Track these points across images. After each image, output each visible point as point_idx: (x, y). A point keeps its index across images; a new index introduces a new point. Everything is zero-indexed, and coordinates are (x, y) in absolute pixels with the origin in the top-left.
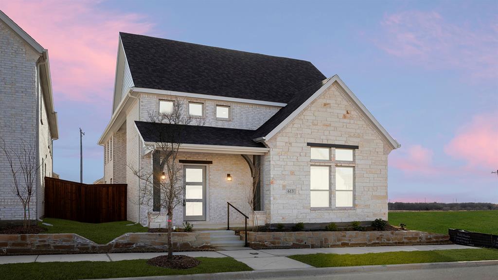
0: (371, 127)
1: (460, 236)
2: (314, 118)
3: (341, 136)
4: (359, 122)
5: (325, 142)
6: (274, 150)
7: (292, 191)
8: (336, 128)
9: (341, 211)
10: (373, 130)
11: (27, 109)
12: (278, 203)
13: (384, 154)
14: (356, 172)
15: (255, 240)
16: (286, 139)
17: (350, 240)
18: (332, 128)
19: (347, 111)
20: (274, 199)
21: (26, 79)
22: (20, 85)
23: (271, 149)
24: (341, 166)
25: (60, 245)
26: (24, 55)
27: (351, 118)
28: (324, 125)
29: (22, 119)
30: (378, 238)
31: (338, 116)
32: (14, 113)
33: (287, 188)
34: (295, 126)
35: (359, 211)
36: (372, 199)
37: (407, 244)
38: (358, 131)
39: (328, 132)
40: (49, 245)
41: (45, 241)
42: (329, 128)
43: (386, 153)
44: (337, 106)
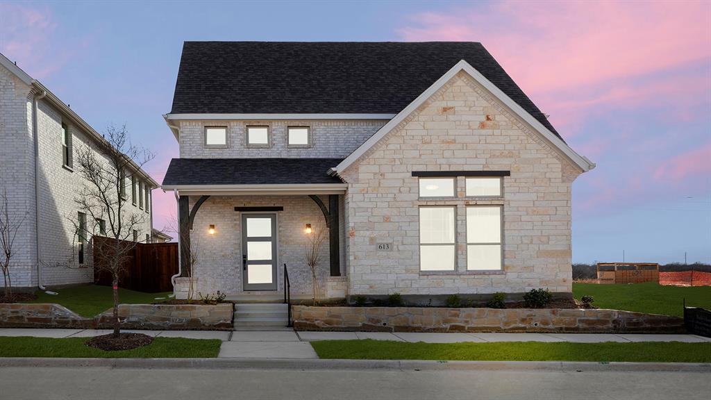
0: (537, 139)
1: (700, 321)
2: (425, 132)
3: (476, 157)
4: (510, 133)
5: (445, 168)
6: (354, 185)
7: (386, 246)
8: (465, 146)
9: (476, 277)
10: (539, 143)
11: (19, 154)
12: (362, 265)
13: (563, 182)
14: (505, 213)
15: (299, 317)
16: (376, 169)
17: (467, 322)
18: (459, 146)
19: (487, 117)
20: (355, 258)
21: (16, 118)
22: (11, 126)
23: (350, 185)
24: (476, 205)
25: (35, 316)
26: (13, 90)
27: (496, 126)
28: (443, 142)
29: (13, 167)
30: (523, 320)
31: (469, 125)
32: (4, 160)
33: (378, 241)
34: (391, 147)
35: (511, 276)
36: (538, 257)
37: (585, 331)
38: (509, 147)
39: (450, 152)
40: (22, 317)
41: (17, 312)
42: (452, 146)
43: (566, 179)
44: (468, 109)
